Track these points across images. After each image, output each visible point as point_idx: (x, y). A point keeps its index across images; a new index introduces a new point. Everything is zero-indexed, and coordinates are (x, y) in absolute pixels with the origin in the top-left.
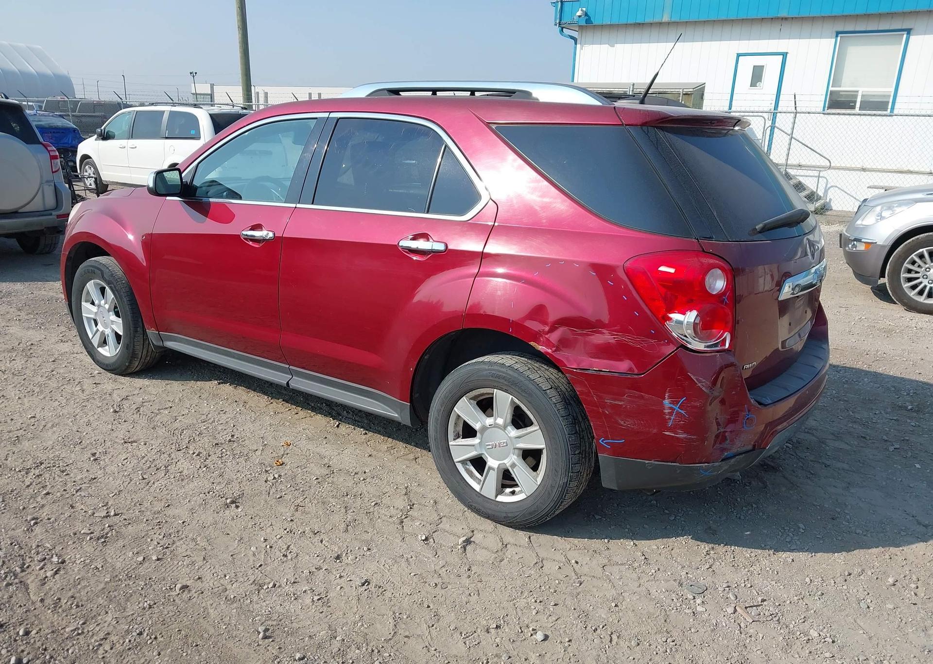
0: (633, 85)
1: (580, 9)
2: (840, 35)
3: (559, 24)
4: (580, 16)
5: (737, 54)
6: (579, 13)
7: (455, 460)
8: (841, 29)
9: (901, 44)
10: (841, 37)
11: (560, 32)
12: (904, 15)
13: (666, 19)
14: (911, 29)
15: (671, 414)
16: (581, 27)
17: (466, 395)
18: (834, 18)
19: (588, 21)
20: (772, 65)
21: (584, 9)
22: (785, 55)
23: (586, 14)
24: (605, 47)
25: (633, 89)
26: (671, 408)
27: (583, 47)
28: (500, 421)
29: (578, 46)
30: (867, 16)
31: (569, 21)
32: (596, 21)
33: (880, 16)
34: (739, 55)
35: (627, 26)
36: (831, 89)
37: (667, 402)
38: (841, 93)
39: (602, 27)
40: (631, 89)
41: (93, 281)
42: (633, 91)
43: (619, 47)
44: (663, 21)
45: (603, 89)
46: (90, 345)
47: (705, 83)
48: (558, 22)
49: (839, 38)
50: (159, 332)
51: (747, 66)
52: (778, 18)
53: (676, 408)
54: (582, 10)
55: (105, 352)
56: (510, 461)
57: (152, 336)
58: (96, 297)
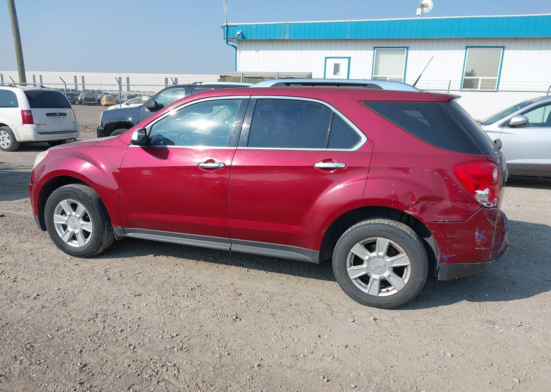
0: (278, 73)
1: (239, 31)
2: (376, 49)
3: (227, 39)
4: (239, 35)
5: (326, 57)
6: (238, 33)
7: (351, 278)
8: (376, 46)
9: (405, 54)
10: (376, 50)
11: (226, 43)
12: (404, 40)
13: (287, 37)
14: (408, 47)
15: (478, 239)
16: (238, 41)
17: (359, 242)
18: (372, 40)
19: (243, 37)
20: (344, 64)
21: (241, 31)
22: (349, 58)
23: (242, 34)
24: (253, 52)
25: (278, 75)
26: (479, 236)
27: (241, 52)
28: (381, 254)
29: (238, 51)
30: (388, 40)
31: (232, 37)
32: (248, 38)
33: (394, 40)
34: (326, 58)
35: (265, 41)
36: (374, 76)
37: (477, 234)
38: (378, 78)
39: (251, 41)
40: (277, 76)
41: (66, 200)
42: (278, 77)
43: (261, 52)
44: (286, 38)
46: (61, 242)
47: (312, 73)
48: (226, 37)
49: (375, 50)
50: (123, 228)
51: (331, 63)
52: (344, 39)
53: (481, 236)
54: (240, 31)
55: (74, 244)
56: (387, 274)
57: (117, 231)
58: (68, 210)
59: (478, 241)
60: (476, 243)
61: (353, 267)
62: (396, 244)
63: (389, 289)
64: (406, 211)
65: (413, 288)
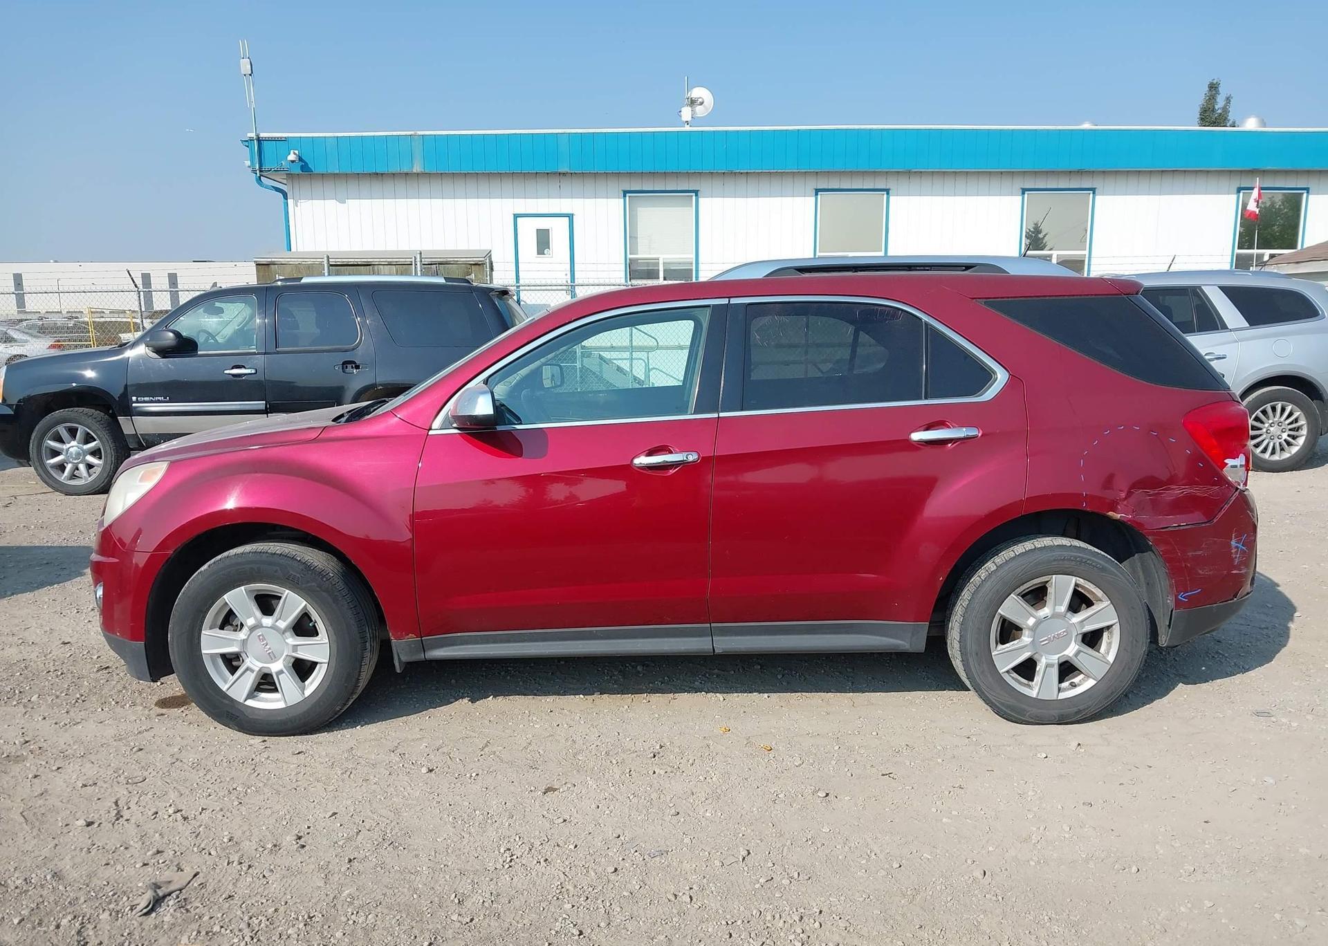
0: (421, 253)
1: (292, 152)
2: (628, 195)
3: (260, 171)
4: (293, 162)
5: (514, 215)
6: (292, 157)
7: (1001, 672)
8: (628, 189)
9: (692, 206)
10: (629, 197)
11: (257, 180)
12: (688, 175)
13: (417, 169)
14: (698, 191)
15: (1237, 552)
16: (290, 176)
17: (1014, 592)
18: (618, 175)
19: (305, 167)
20: (558, 229)
21: (297, 152)
22: (570, 217)
23: (300, 159)
24: (331, 204)
25: (421, 258)
26: (1237, 547)
27: (299, 204)
28: (1059, 610)
29: (290, 202)
30: (653, 175)
31: (275, 166)
32: (318, 168)
33: (665, 175)
34: (516, 216)
35: (359, 176)
36: (629, 256)
37: (1233, 543)
38: (639, 261)
39: (323, 176)
40: (418, 259)
42: (421, 261)
43: (353, 204)
44: (415, 171)
45: (356, 260)
47: (490, 251)
48: (257, 168)
49: (627, 198)
50: (421, 638)
51: (528, 229)
52: (555, 173)
53: (1240, 546)
54: (295, 153)
55: (268, 703)
56: (1072, 650)
57: (404, 649)
58: (250, 615)
59: (1236, 557)
60: (1232, 560)
61: (1000, 647)
62: (1090, 584)
63: (1076, 680)
64: (1110, 513)
65: (1129, 669)
